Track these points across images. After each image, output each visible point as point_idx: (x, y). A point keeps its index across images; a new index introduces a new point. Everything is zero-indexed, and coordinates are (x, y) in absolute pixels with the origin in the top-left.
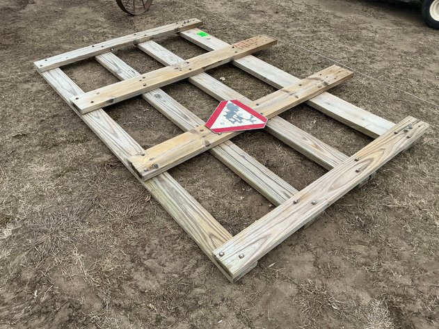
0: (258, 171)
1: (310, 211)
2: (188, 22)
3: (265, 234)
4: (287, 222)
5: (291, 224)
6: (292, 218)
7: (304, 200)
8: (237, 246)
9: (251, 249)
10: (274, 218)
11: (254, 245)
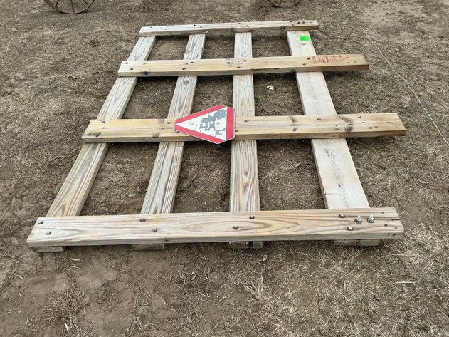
0: (166, 179)
1: (142, 235)
2: (304, 23)
3: (85, 229)
4: (113, 231)
5: (113, 235)
6: (120, 231)
7: (151, 223)
8: (56, 225)
9: (61, 233)
10: (109, 222)
11: (65, 232)
